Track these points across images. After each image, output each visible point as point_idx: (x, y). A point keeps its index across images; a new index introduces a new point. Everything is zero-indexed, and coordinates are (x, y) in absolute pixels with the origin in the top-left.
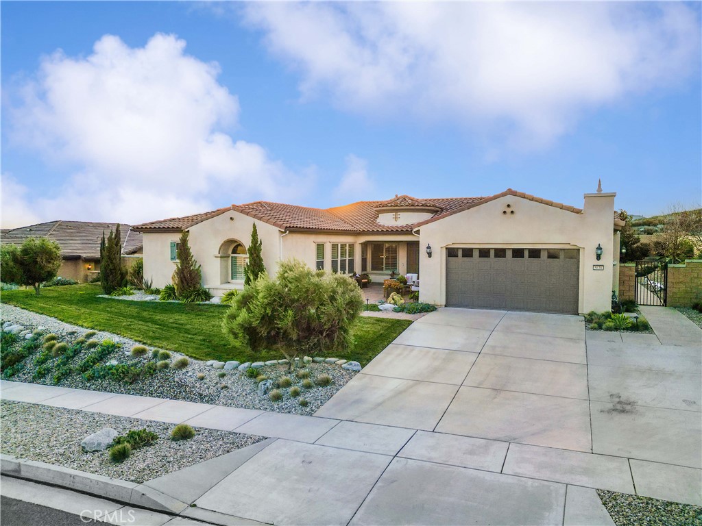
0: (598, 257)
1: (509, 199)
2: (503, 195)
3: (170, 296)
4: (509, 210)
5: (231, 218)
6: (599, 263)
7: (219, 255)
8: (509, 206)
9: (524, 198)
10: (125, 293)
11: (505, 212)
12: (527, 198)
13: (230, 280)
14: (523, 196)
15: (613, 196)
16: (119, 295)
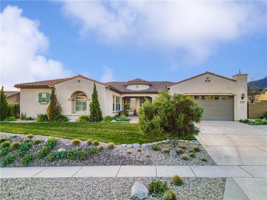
0: (242, 98)
1: (208, 75)
2: (205, 74)
3: (44, 119)
4: (208, 80)
5: (79, 81)
6: (243, 100)
7: (72, 99)
8: (208, 78)
9: (214, 75)
10: (12, 120)
11: (206, 81)
12: (215, 75)
13: (75, 111)
14: (213, 74)
15: (246, 75)
16: (9, 121)
